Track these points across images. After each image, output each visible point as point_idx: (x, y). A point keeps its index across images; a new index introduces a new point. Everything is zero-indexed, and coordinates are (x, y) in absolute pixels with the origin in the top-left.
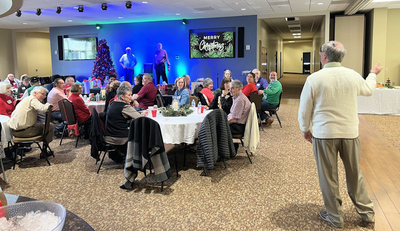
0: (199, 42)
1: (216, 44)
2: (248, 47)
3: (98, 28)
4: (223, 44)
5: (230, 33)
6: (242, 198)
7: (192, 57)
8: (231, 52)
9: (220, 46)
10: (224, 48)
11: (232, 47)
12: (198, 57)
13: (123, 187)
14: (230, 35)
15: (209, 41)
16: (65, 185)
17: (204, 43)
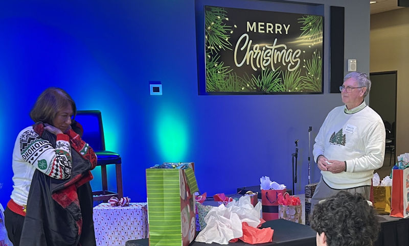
1: (280, 50)
2: (352, 66)
4: (300, 51)
5: (316, 19)
8: (316, 76)
9: (290, 57)
10: (302, 64)
12: (230, 89)
14: (315, 24)
15: (262, 40)
17: (248, 43)
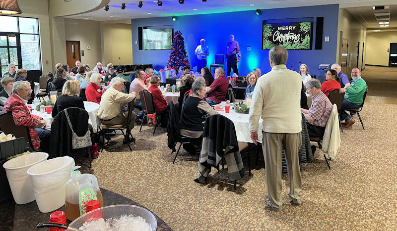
0: (273, 33)
1: (291, 35)
2: (327, 39)
3: (174, 19)
4: (299, 35)
5: (307, 23)
6: (320, 208)
7: (264, 48)
8: (307, 43)
9: (295, 37)
10: (300, 40)
11: (309, 38)
13: (197, 181)
14: (307, 25)
15: (284, 32)
16: (144, 173)
17: (278, 33)
